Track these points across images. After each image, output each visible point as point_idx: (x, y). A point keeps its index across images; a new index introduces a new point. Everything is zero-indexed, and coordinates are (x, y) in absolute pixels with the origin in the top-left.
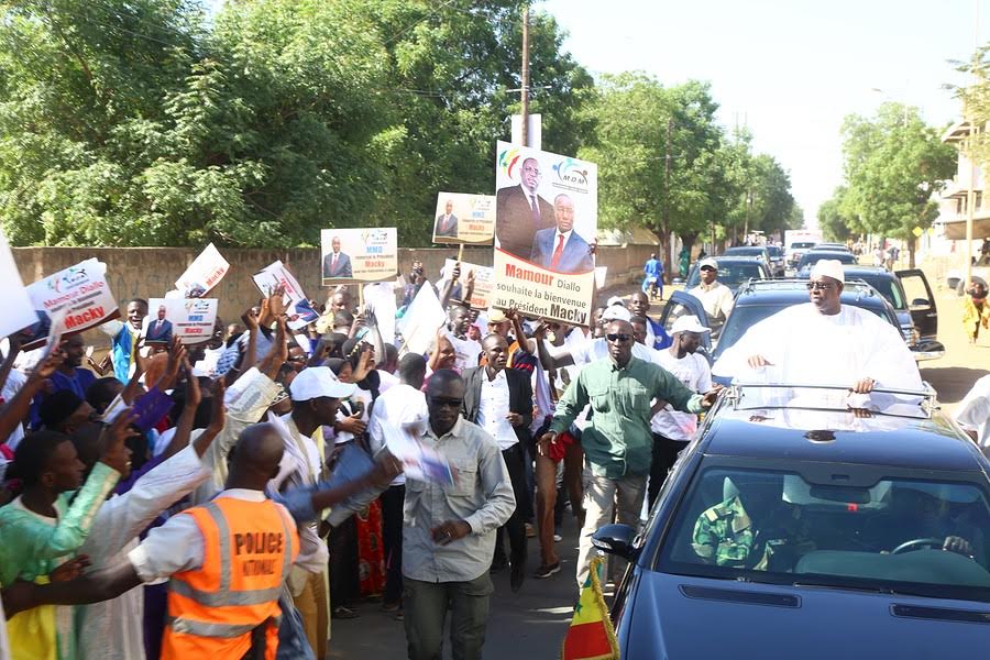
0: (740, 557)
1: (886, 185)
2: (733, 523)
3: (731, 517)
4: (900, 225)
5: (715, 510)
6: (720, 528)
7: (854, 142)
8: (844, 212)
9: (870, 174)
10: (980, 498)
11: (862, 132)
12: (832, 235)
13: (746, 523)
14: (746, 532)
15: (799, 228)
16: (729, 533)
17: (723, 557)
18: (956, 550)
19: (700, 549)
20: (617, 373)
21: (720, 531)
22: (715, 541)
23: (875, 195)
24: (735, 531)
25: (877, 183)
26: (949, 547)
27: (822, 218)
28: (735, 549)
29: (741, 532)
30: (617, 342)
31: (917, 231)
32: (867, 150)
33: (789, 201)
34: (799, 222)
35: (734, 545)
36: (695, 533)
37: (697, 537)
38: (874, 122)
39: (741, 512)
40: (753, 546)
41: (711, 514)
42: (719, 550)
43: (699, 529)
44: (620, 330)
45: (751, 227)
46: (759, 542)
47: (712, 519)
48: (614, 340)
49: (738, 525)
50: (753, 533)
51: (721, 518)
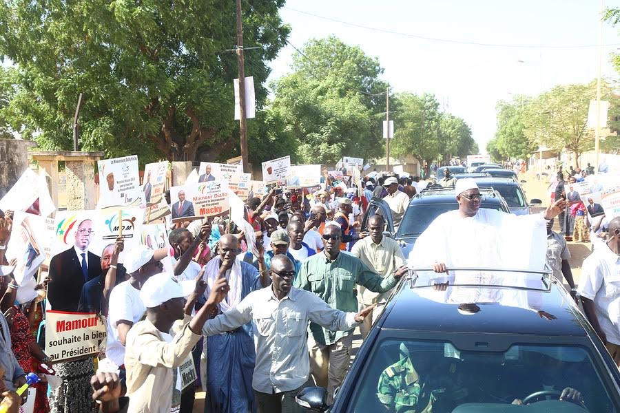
0: (412, 404)
1: (515, 135)
2: (406, 378)
3: (404, 373)
4: (521, 153)
5: (393, 369)
6: (397, 382)
7: (502, 113)
8: (498, 147)
9: (508, 131)
10: (587, 358)
11: (506, 108)
12: (494, 158)
13: (416, 377)
14: (415, 385)
15: (476, 154)
16: (403, 386)
17: (400, 404)
18: (570, 400)
19: (383, 399)
20: (329, 264)
21: (396, 384)
22: (393, 392)
23: (511, 140)
24: (408, 384)
25: (511, 134)
26: (564, 398)
27: (488, 150)
28: (407, 398)
29: (412, 385)
30: (330, 241)
31: (529, 156)
32: (508, 117)
33: (472, 141)
34: (476, 152)
35: (407, 394)
36: (379, 386)
37: (380, 388)
38: (511, 104)
39: (412, 369)
40: (421, 394)
41: (389, 371)
42: (396, 398)
43: (382, 383)
44: (332, 232)
45: (453, 155)
46: (426, 390)
47: (390, 376)
48: (328, 239)
49: (410, 379)
50: (421, 385)
51: (397, 374)
